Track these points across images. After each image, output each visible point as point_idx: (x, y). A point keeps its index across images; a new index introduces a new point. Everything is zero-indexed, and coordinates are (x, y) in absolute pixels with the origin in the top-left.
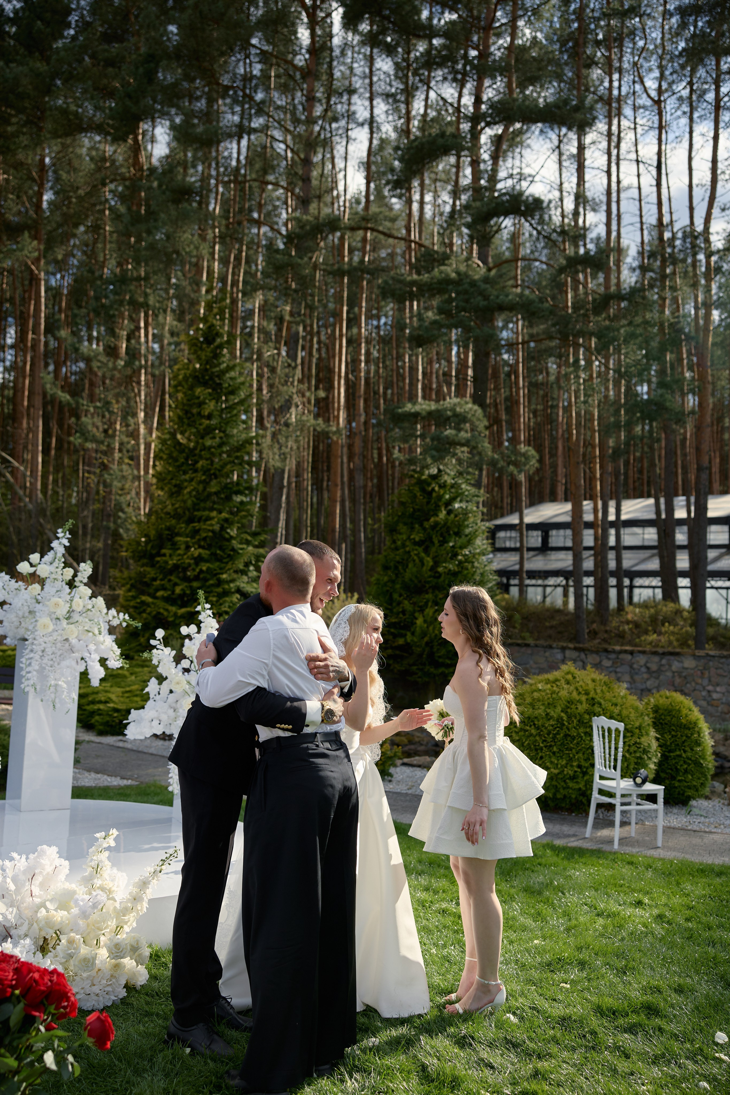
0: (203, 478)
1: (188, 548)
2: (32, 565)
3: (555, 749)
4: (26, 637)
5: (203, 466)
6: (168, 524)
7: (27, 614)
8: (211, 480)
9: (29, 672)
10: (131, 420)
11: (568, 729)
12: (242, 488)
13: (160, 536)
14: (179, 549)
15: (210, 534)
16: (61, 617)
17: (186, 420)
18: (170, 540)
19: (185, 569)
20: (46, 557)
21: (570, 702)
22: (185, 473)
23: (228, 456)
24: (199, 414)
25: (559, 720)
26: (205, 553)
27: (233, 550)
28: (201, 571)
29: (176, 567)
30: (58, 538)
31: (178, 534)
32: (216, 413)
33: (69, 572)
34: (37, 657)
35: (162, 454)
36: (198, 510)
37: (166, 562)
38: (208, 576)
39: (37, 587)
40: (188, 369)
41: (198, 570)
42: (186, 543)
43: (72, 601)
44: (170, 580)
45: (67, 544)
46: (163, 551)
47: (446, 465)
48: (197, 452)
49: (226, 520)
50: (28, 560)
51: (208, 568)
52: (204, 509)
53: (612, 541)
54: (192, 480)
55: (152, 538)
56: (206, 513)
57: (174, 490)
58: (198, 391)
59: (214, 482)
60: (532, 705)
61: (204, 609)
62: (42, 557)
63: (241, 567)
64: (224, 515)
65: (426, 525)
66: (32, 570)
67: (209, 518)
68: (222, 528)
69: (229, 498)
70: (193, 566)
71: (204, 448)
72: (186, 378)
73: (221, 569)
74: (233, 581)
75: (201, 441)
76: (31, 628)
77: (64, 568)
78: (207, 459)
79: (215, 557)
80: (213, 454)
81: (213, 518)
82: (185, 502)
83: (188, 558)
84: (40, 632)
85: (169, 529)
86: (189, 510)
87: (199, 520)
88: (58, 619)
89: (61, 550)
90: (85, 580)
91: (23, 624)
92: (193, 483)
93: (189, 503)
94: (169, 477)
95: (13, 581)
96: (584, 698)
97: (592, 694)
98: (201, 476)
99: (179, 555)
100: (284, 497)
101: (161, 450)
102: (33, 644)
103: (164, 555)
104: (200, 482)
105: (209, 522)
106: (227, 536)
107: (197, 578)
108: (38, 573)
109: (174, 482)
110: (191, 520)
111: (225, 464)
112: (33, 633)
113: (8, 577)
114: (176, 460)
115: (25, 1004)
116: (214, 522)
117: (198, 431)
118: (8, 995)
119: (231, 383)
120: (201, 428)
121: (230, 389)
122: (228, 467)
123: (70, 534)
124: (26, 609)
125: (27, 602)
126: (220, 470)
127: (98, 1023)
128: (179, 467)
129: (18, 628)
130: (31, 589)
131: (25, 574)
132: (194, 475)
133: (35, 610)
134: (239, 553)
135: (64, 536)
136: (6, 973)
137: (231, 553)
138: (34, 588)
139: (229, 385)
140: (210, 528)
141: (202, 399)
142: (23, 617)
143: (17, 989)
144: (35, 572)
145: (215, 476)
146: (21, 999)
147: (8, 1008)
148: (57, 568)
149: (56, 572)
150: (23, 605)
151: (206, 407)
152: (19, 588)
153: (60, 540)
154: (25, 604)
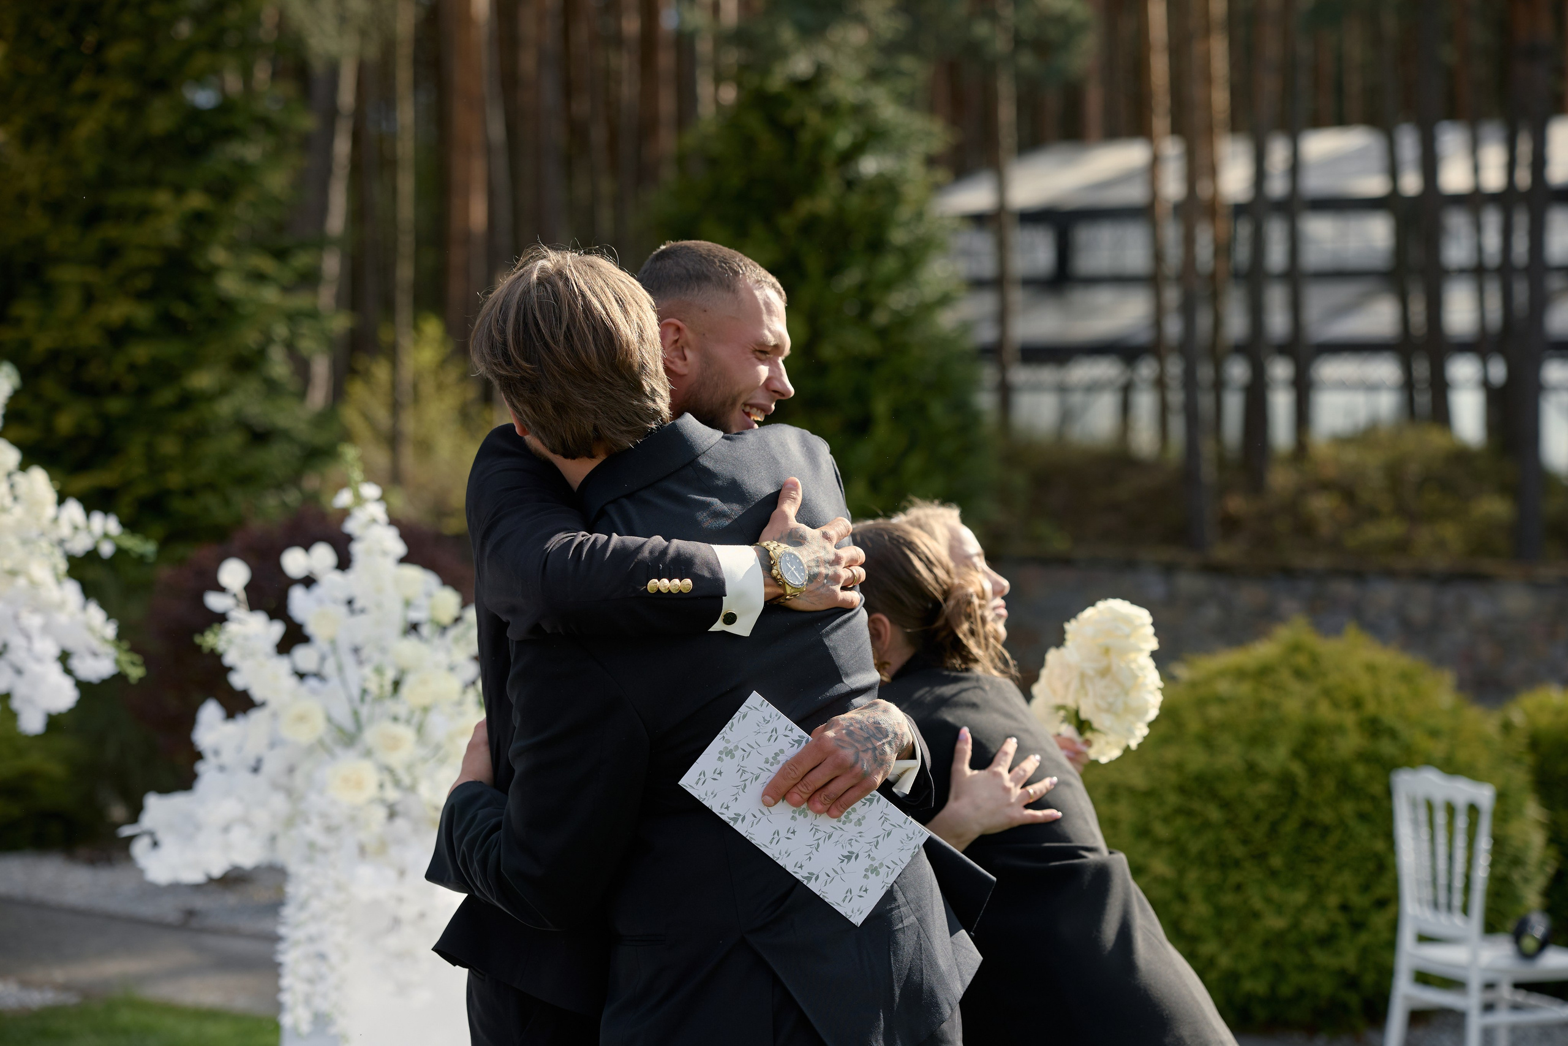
0: (128, 91)
1: (89, 298)
3: (1276, 861)
5: (125, 59)
8: (149, 98)
11: (1311, 805)
14: (62, 302)
15: (155, 257)
19: (81, 361)
21: (1313, 731)
25: (1287, 781)
26: (142, 314)
27: (224, 302)
28: (132, 368)
29: (54, 356)
36: (116, 187)
38: (151, 382)
41: (119, 364)
42: (85, 284)
47: (836, 48)
49: (199, 216)
51: (152, 359)
52: (132, 184)
53: (1276, 256)
60: (1207, 741)
61: (359, 500)
64: (196, 201)
65: (786, 222)
67: (144, 213)
70: (106, 353)
73: (188, 359)
78: (136, 37)
79: (170, 325)
81: (160, 212)
86: (86, 186)
87: (120, 215)
92: (100, 108)
93: (90, 168)
94: (21, 90)
96: (1349, 719)
97: (1371, 707)
98: (125, 88)
104: (120, 104)
105: (148, 224)
106: (202, 264)
107: (115, 388)
110: (93, 218)
116: (166, 222)
122: (201, 61)
126: (175, 71)
128: (52, 61)
132: (98, 83)
134: (241, 315)
137: (220, 313)
140: (156, 241)
145: (163, 87)
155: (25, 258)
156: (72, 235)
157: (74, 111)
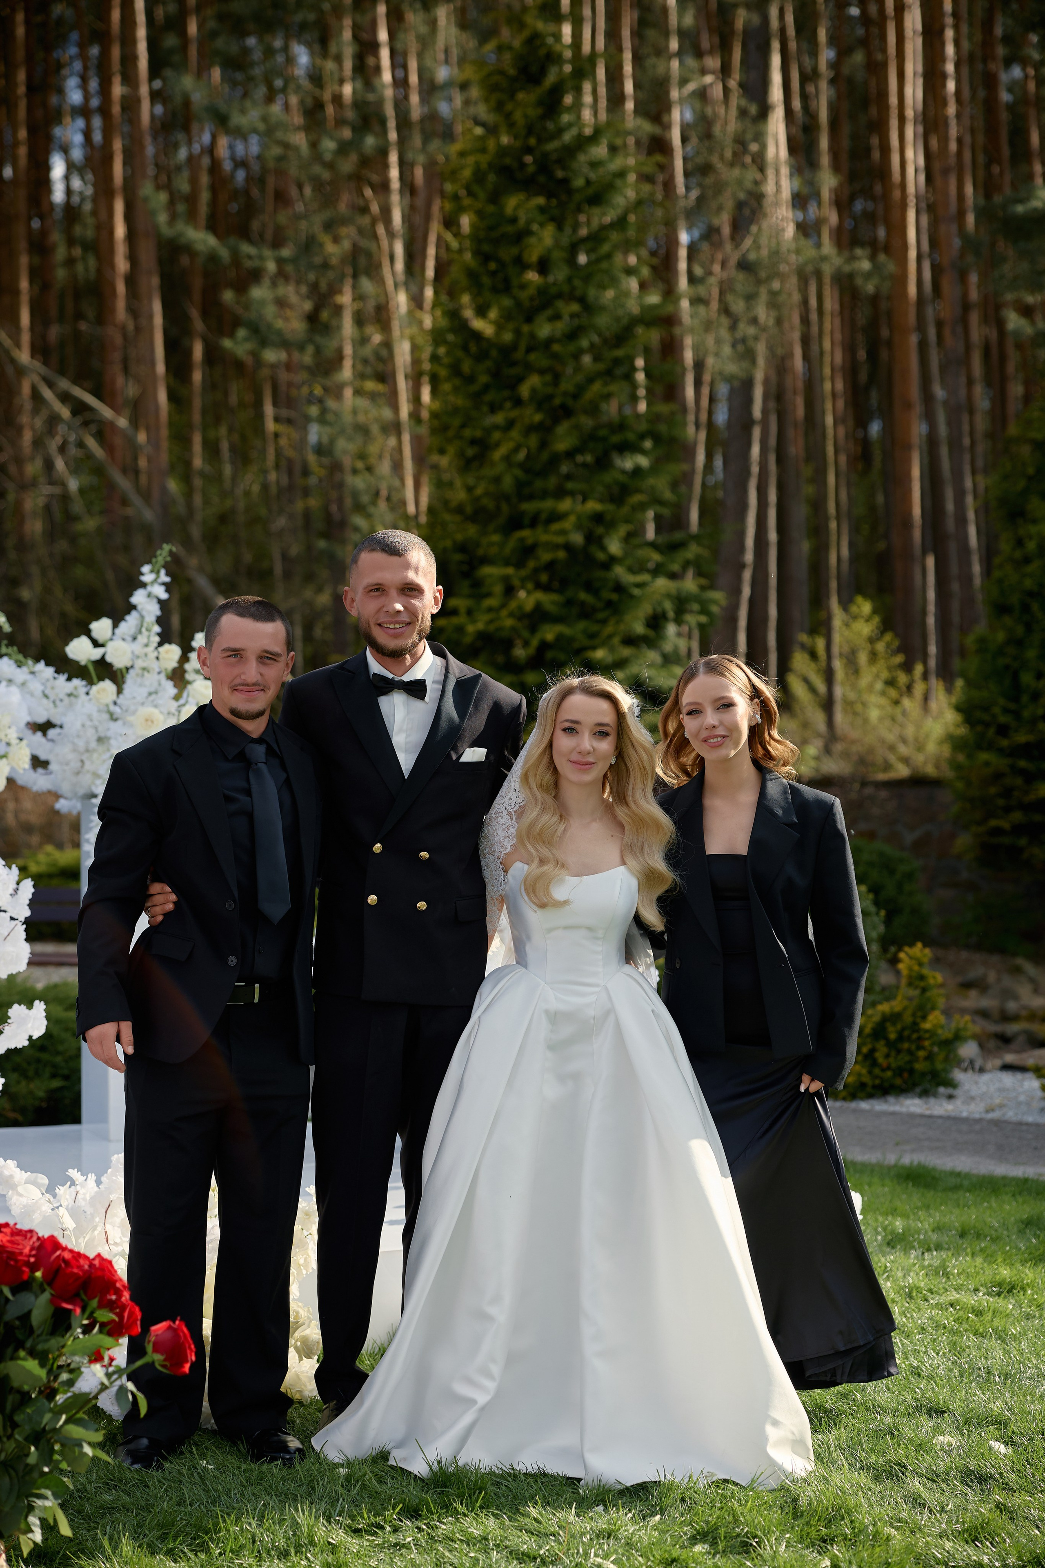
0: (538, 418)
1: (510, 591)
2: (96, 644)
5: (533, 391)
6: (459, 537)
7: (93, 744)
8: (556, 423)
10: (372, 285)
12: (631, 436)
14: (489, 595)
15: (561, 554)
17: (486, 280)
18: (467, 575)
20: (123, 626)
22: (494, 408)
23: (597, 359)
24: (518, 259)
26: (548, 600)
27: (619, 588)
30: (144, 585)
31: (485, 560)
32: (557, 255)
33: (173, 652)
36: (531, 497)
37: (460, 629)
38: (562, 657)
39: (107, 687)
40: (483, 150)
41: (535, 642)
42: (506, 579)
45: (164, 596)
48: (519, 355)
49: (598, 518)
50: (88, 633)
51: (560, 638)
52: (544, 495)
54: (510, 425)
56: (548, 504)
57: (470, 452)
58: (511, 203)
59: (562, 429)
62: (115, 625)
63: (639, 628)
64: (593, 506)
66: (96, 654)
67: (555, 517)
68: (593, 539)
69: (603, 463)
70: (526, 634)
71: (534, 344)
72: (480, 173)
73: (592, 636)
75: (526, 328)
77: (160, 644)
78: (542, 372)
79: (574, 609)
80: (555, 356)
81: (566, 515)
82: (497, 480)
83: (511, 615)
86: (507, 498)
87: (534, 523)
89: (152, 610)
91: (88, 766)
92: (515, 434)
93: (508, 482)
94: (456, 422)
95: (62, 678)
99: (490, 610)
100: (755, 451)
104: (530, 429)
105: (555, 527)
106: (601, 556)
108: (108, 659)
109: (468, 433)
110: (515, 523)
111: (591, 380)
113: (50, 671)
114: (470, 379)
115: (53, 1292)
116: (568, 524)
117: (518, 304)
118: (25, 1277)
119: (593, 176)
120: (524, 295)
121: (590, 191)
122: (597, 387)
123: (167, 574)
124: (91, 734)
125: (91, 720)
126: (576, 396)
127: (169, 1334)
128: (477, 397)
129: (78, 773)
130: (98, 692)
131: (83, 663)
132: (514, 413)
133: (109, 734)
134: (632, 597)
135: (155, 581)
136: (20, 1247)
137: (614, 597)
138: (104, 690)
139: (588, 182)
140: (560, 540)
141: (522, 222)
142: (87, 751)
143: (38, 1270)
144: (103, 657)
145: (566, 412)
146: (46, 1286)
147: (27, 1298)
148: (147, 645)
149: (146, 655)
150: (83, 726)
151: (532, 240)
152: (75, 693)
153: (149, 588)
154: (88, 723)
155: (458, 557)
156: (496, 538)
157: (496, 435)
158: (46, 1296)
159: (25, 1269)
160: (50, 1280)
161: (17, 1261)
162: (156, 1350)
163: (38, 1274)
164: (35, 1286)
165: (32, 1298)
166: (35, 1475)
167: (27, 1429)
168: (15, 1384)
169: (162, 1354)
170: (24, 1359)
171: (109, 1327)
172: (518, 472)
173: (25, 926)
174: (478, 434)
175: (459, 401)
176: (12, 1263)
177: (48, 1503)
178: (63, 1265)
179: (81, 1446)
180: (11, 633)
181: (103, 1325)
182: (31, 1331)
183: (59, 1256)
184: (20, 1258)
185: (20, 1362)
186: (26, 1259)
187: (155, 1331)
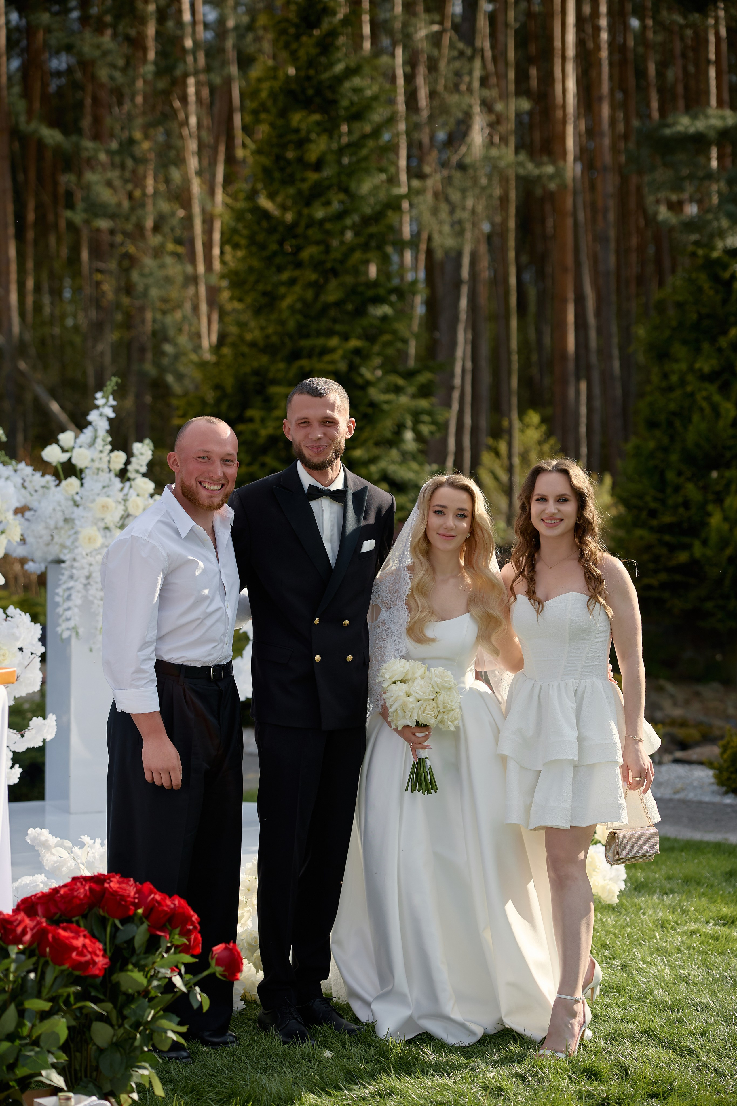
0: (313, 277)
2: (64, 450)
4: (63, 557)
5: (312, 257)
6: (255, 364)
7: (61, 523)
8: (327, 281)
9: (69, 609)
10: (176, 174)
12: (381, 291)
13: (241, 386)
16: (111, 525)
17: (277, 175)
20: (83, 436)
22: (280, 269)
23: (357, 234)
24: (300, 160)
27: (374, 404)
30: (97, 407)
31: (274, 382)
32: (329, 157)
33: (120, 457)
34: (79, 586)
35: (236, 238)
36: (307, 336)
39: (73, 480)
40: (275, 78)
43: (125, 500)
44: (263, 465)
45: (112, 415)
46: (250, 413)
48: (300, 230)
49: (357, 352)
52: (319, 334)
54: (292, 282)
55: (229, 389)
56: (320, 341)
57: (262, 301)
58: (296, 118)
59: (331, 285)
62: (76, 437)
63: (388, 434)
64: (354, 343)
65: (723, 342)
66: (64, 457)
67: (325, 351)
69: (360, 311)
71: (311, 223)
72: (273, 95)
74: (373, 460)
75: (306, 211)
76: (68, 543)
77: (112, 451)
78: (318, 243)
80: (328, 233)
81: (332, 350)
82: (283, 323)
84: (82, 551)
85: (256, 373)
86: (290, 336)
87: (310, 353)
88: (107, 528)
89: (103, 426)
90: (144, 469)
91: (56, 539)
92: (297, 289)
93: (291, 325)
94: (252, 278)
95: (38, 475)
100: (464, 303)
101: (234, 231)
102: (72, 567)
103: (251, 420)
104: (309, 285)
105: (327, 358)
106: (360, 381)
108: (74, 461)
109: (261, 287)
110: (295, 355)
111: (352, 250)
112: (71, 551)
113: (29, 470)
114: (263, 247)
115: (149, 924)
116: (337, 356)
117: (300, 192)
118: (131, 913)
119: (355, 98)
120: (305, 186)
121: (354, 109)
122: (358, 255)
123: (114, 399)
124: (59, 516)
125: (60, 506)
126: (342, 262)
127: (226, 954)
128: (269, 260)
129: (48, 545)
130: (67, 485)
131: (54, 464)
132: (297, 273)
133: (73, 516)
134: (382, 411)
135: (105, 404)
136: (127, 892)
137: (370, 411)
138: (71, 484)
139: (352, 103)
140: (331, 368)
141: (303, 134)
142: (56, 528)
143: (139, 908)
144: (70, 459)
145: (335, 273)
146: (144, 920)
147: (131, 928)
148: (101, 452)
149: (101, 459)
150: (54, 510)
151: (312, 146)
152: (47, 486)
153: (101, 409)
154: (58, 508)
155: (254, 379)
156: (282, 366)
157: (282, 290)
158: (145, 926)
159: (132, 908)
160: (147, 915)
161: (126, 901)
162: (218, 964)
163: (140, 911)
164: (136, 919)
165: (135, 928)
166: (138, 1052)
167: (133, 1019)
168: (123, 988)
169: (222, 967)
170: (132, 971)
171: (181, 948)
172: (299, 317)
173: (40, 659)
174: (269, 288)
175: (256, 263)
176: (123, 903)
177: (146, 1072)
178: (157, 905)
179: (166, 1033)
180: (7, 442)
181: (177, 947)
182: (133, 950)
183: (154, 898)
184: (129, 899)
185: (129, 973)
186: (132, 900)
187: (216, 950)
